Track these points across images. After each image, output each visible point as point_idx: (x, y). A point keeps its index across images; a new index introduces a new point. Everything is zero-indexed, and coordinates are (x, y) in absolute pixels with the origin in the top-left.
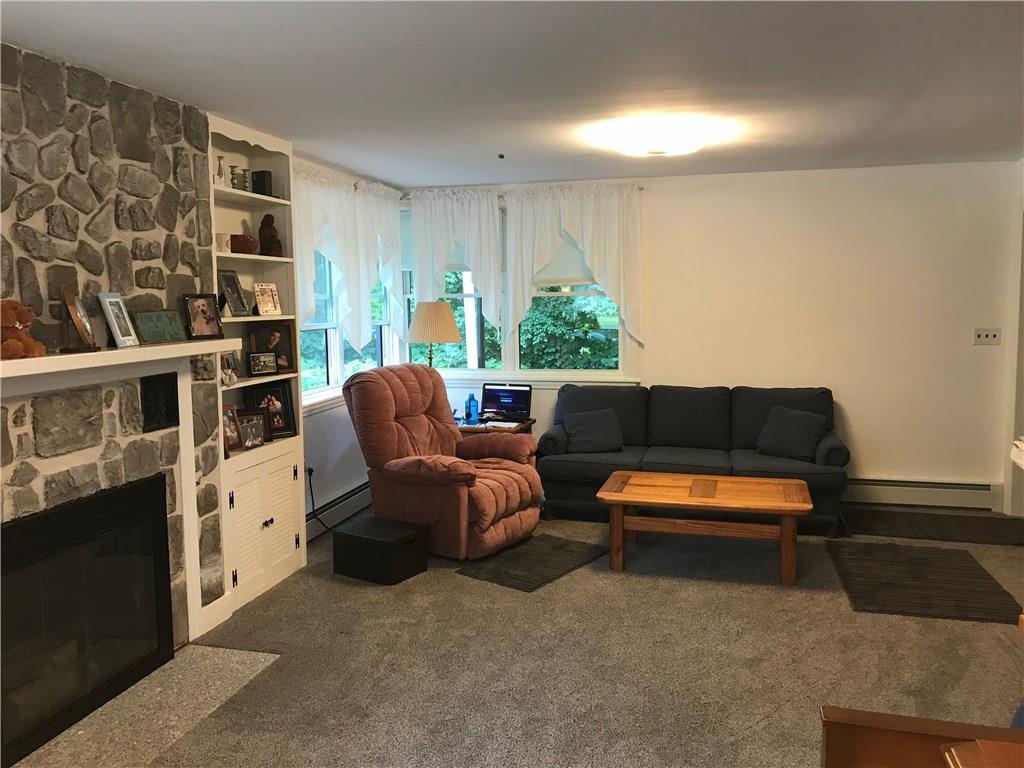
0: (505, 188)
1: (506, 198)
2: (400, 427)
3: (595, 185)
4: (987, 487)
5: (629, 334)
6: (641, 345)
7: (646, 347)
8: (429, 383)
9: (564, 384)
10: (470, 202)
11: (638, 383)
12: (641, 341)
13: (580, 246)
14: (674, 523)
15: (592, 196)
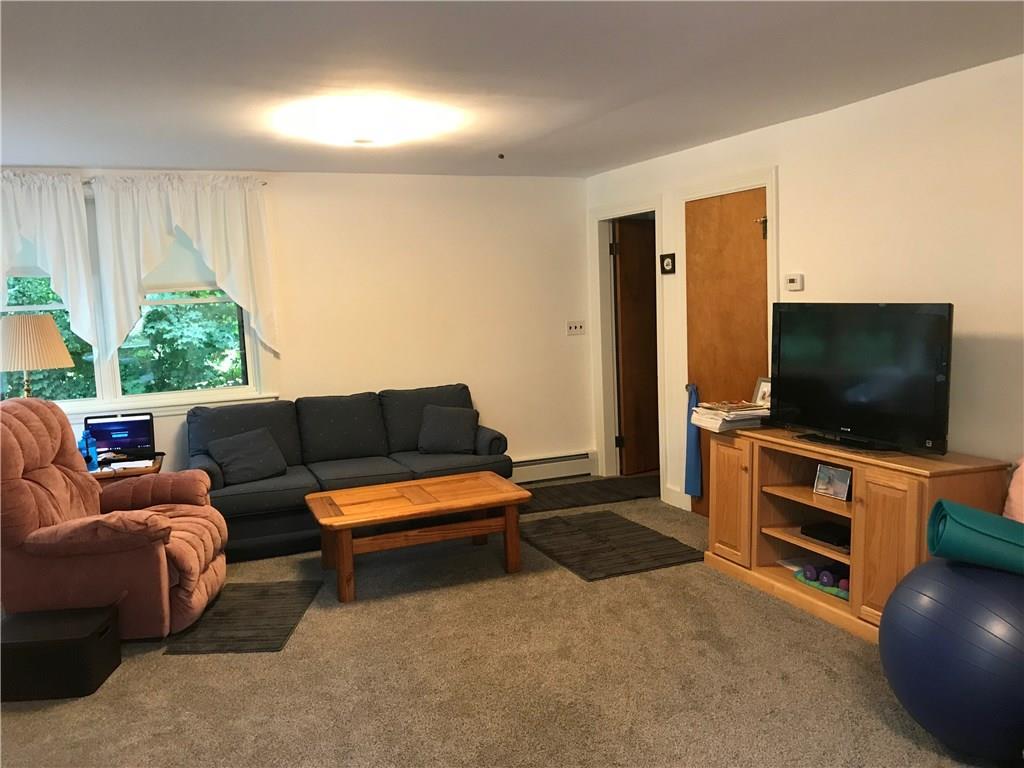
0: (90, 173)
1: (93, 186)
2: (33, 485)
3: (211, 177)
4: (586, 456)
5: (262, 343)
6: (276, 355)
7: (281, 357)
8: (55, 423)
9: (193, 407)
10: (40, 189)
11: (277, 398)
12: (277, 350)
13: (195, 246)
14: (406, 536)
15: (208, 189)
